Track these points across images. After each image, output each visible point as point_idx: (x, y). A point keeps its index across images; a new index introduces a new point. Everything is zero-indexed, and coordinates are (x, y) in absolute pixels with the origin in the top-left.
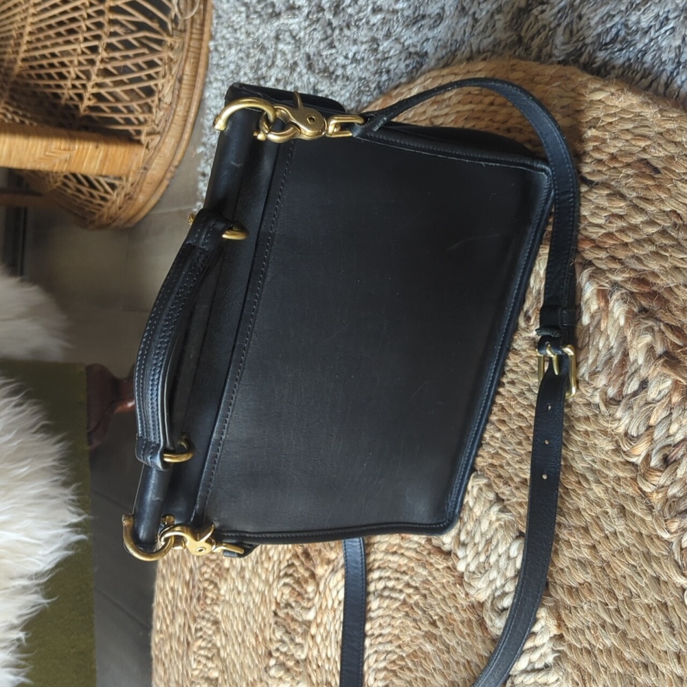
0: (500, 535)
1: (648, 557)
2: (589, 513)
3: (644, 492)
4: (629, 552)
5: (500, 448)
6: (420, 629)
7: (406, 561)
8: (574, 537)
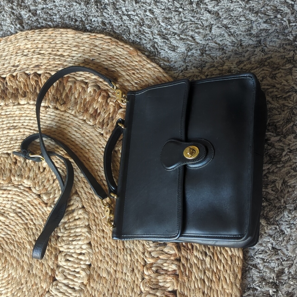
0: (82, 238)
1: (133, 290)
2: (121, 261)
3: (144, 272)
4: (127, 283)
5: (101, 213)
6: (28, 238)
7: (36, 212)
8: (111, 263)
